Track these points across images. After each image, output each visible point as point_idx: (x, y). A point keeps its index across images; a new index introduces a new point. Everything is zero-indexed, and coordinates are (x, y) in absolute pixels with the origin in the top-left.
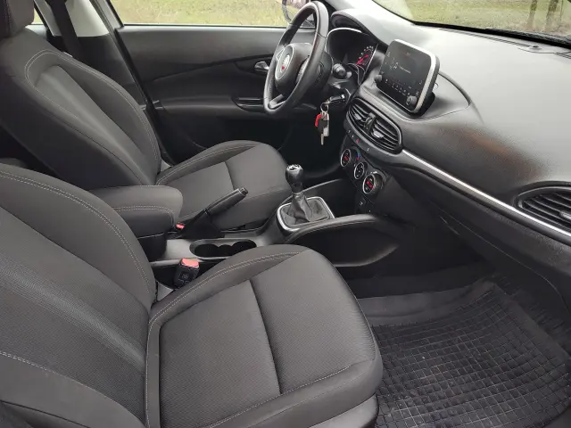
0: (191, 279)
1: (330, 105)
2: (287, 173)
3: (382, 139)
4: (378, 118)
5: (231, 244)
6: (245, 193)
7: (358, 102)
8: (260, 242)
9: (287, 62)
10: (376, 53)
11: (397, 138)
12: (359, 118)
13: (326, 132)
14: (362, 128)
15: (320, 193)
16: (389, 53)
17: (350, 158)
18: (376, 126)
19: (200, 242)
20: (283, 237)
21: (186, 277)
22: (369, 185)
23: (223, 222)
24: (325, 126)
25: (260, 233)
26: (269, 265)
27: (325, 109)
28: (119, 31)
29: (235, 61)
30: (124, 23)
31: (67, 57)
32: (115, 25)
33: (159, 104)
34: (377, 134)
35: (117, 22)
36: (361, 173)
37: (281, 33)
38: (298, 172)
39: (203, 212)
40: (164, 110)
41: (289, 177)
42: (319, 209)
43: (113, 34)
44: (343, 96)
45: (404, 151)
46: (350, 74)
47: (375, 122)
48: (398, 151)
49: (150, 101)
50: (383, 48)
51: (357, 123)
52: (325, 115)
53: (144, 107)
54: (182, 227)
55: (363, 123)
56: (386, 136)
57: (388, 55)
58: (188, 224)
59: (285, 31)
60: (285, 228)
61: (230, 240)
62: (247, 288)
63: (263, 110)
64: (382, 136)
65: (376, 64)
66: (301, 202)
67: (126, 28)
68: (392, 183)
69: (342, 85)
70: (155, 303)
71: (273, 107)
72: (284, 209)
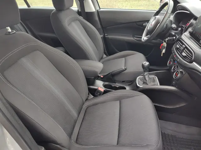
0: (100, 95)
1: (167, 40)
2: (142, 64)
3: (186, 56)
4: (186, 47)
5: (117, 86)
6: (126, 69)
7: (180, 40)
8: (128, 88)
9: (153, 23)
10: (192, 21)
11: (192, 56)
12: (178, 47)
13: (164, 51)
14: (178, 51)
15: (157, 75)
16: (197, 21)
17: (172, 63)
18: (184, 51)
19: (107, 83)
20: (136, 88)
21: (98, 94)
22: (176, 75)
23: (117, 78)
24: (164, 49)
25: (129, 85)
26: (128, 97)
27: (165, 42)
28: (99, 10)
29: (135, 22)
30: (101, 8)
31: (81, 18)
32: (98, 8)
33: (107, 35)
34: (184, 54)
35: (98, 7)
36: (174, 70)
37: (154, 12)
38: (147, 65)
39: (110, 73)
40: (108, 38)
41: (143, 66)
42: (154, 81)
43: (96, 11)
44: (174, 38)
45: (194, 63)
46: (180, 29)
47: (184, 49)
48: (191, 62)
49: (104, 34)
50: (196, 18)
51: (177, 49)
52: (165, 44)
53: (102, 36)
54: (102, 77)
55: (179, 49)
56: (187, 55)
57: (197, 22)
58: (104, 76)
59: (156, 11)
60: (138, 85)
61: (118, 85)
62: (118, 103)
63: (141, 41)
64: (186, 55)
65: (191, 25)
66: (146, 77)
67: (101, 10)
68: (187, 75)
69: (175, 33)
70: (87, 100)
71: (144, 39)
72: (140, 78)
